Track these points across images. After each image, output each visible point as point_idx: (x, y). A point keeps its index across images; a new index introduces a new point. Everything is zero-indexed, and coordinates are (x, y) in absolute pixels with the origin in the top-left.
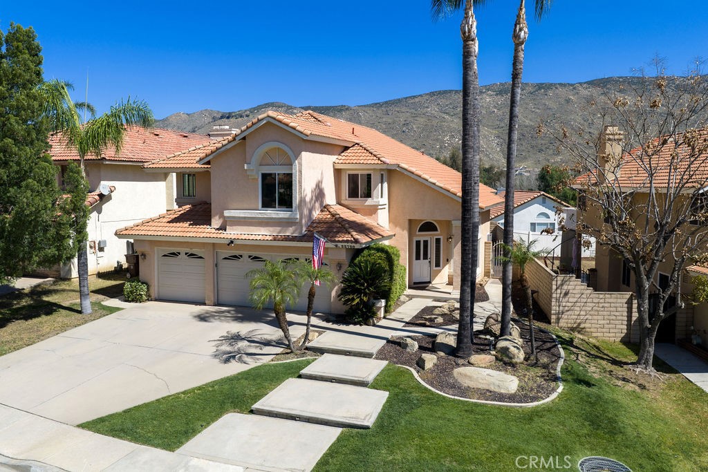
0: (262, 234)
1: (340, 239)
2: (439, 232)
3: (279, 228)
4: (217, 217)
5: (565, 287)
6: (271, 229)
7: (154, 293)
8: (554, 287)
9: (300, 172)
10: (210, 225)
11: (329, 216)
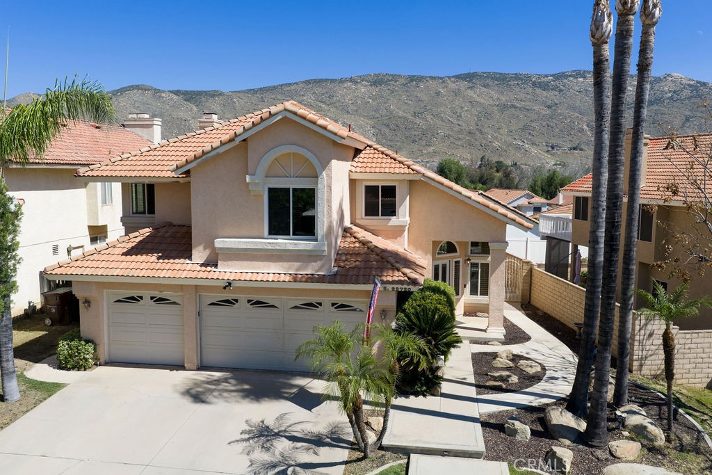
0: (272, 273)
1: (390, 279)
2: (458, 254)
3: (297, 264)
4: (201, 248)
5: (649, 327)
6: (285, 264)
7: (104, 354)
8: (637, 328)
9: (330, 187)
10: (190, 257)
11: (357, 245)
